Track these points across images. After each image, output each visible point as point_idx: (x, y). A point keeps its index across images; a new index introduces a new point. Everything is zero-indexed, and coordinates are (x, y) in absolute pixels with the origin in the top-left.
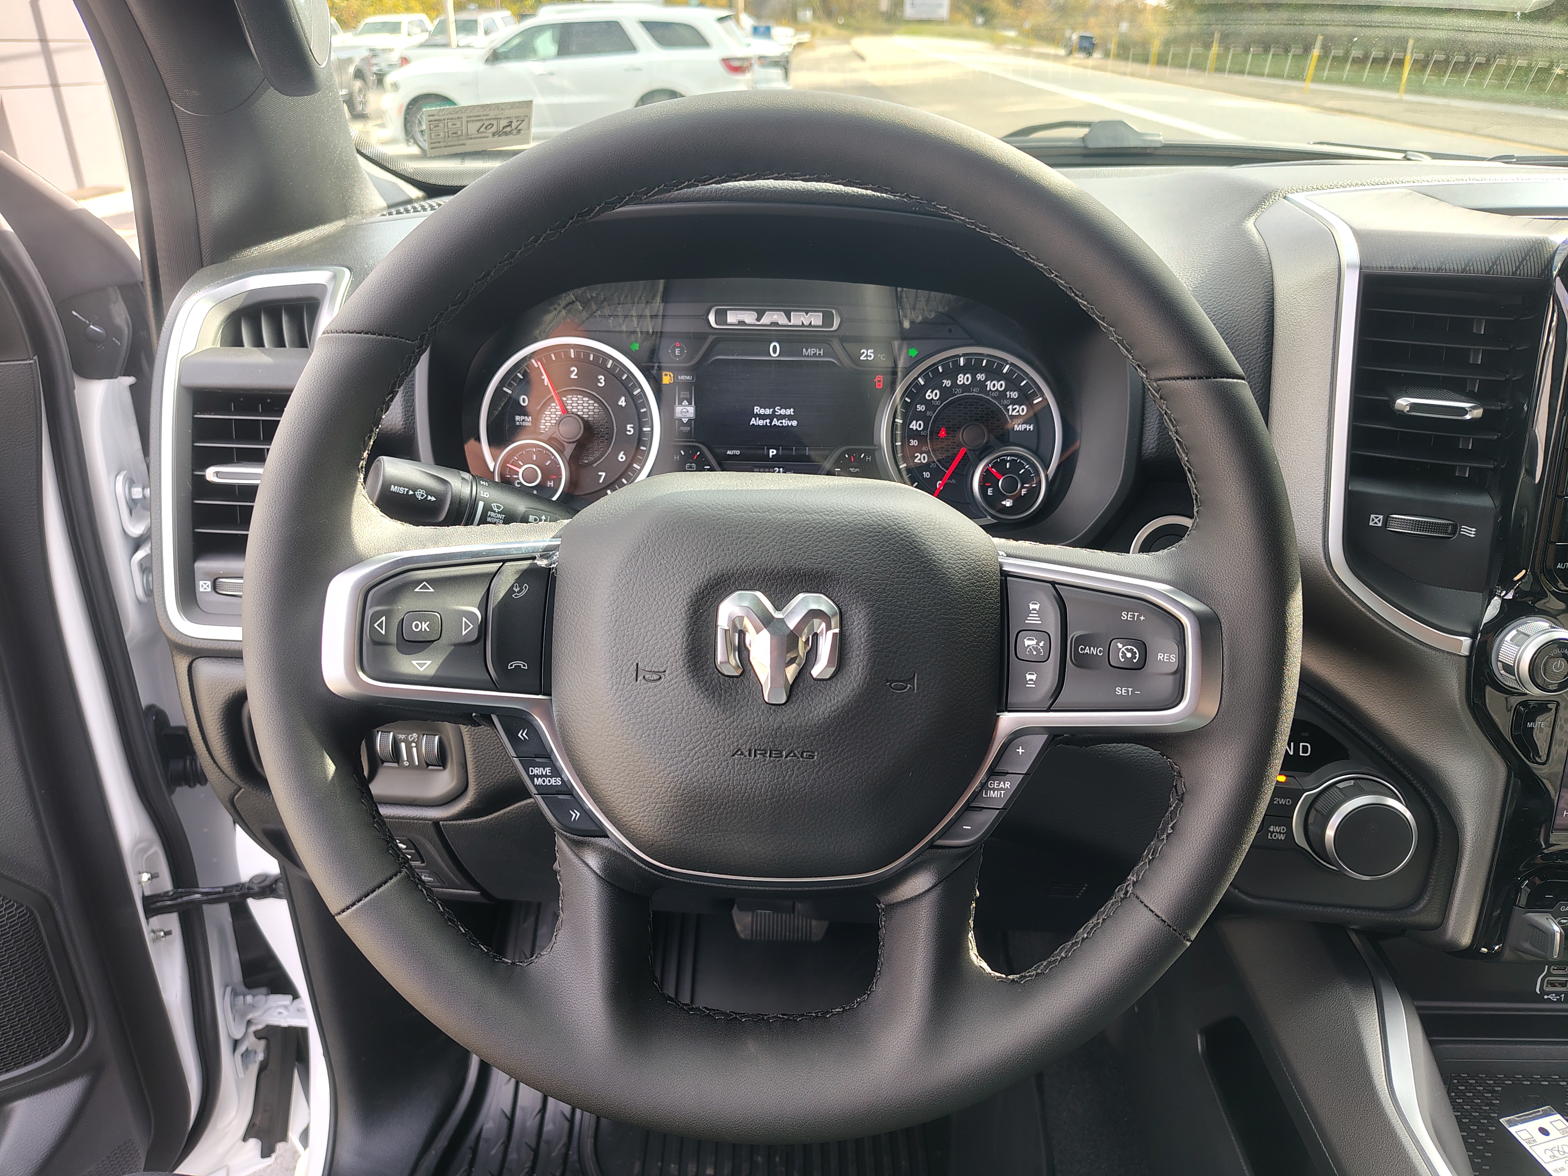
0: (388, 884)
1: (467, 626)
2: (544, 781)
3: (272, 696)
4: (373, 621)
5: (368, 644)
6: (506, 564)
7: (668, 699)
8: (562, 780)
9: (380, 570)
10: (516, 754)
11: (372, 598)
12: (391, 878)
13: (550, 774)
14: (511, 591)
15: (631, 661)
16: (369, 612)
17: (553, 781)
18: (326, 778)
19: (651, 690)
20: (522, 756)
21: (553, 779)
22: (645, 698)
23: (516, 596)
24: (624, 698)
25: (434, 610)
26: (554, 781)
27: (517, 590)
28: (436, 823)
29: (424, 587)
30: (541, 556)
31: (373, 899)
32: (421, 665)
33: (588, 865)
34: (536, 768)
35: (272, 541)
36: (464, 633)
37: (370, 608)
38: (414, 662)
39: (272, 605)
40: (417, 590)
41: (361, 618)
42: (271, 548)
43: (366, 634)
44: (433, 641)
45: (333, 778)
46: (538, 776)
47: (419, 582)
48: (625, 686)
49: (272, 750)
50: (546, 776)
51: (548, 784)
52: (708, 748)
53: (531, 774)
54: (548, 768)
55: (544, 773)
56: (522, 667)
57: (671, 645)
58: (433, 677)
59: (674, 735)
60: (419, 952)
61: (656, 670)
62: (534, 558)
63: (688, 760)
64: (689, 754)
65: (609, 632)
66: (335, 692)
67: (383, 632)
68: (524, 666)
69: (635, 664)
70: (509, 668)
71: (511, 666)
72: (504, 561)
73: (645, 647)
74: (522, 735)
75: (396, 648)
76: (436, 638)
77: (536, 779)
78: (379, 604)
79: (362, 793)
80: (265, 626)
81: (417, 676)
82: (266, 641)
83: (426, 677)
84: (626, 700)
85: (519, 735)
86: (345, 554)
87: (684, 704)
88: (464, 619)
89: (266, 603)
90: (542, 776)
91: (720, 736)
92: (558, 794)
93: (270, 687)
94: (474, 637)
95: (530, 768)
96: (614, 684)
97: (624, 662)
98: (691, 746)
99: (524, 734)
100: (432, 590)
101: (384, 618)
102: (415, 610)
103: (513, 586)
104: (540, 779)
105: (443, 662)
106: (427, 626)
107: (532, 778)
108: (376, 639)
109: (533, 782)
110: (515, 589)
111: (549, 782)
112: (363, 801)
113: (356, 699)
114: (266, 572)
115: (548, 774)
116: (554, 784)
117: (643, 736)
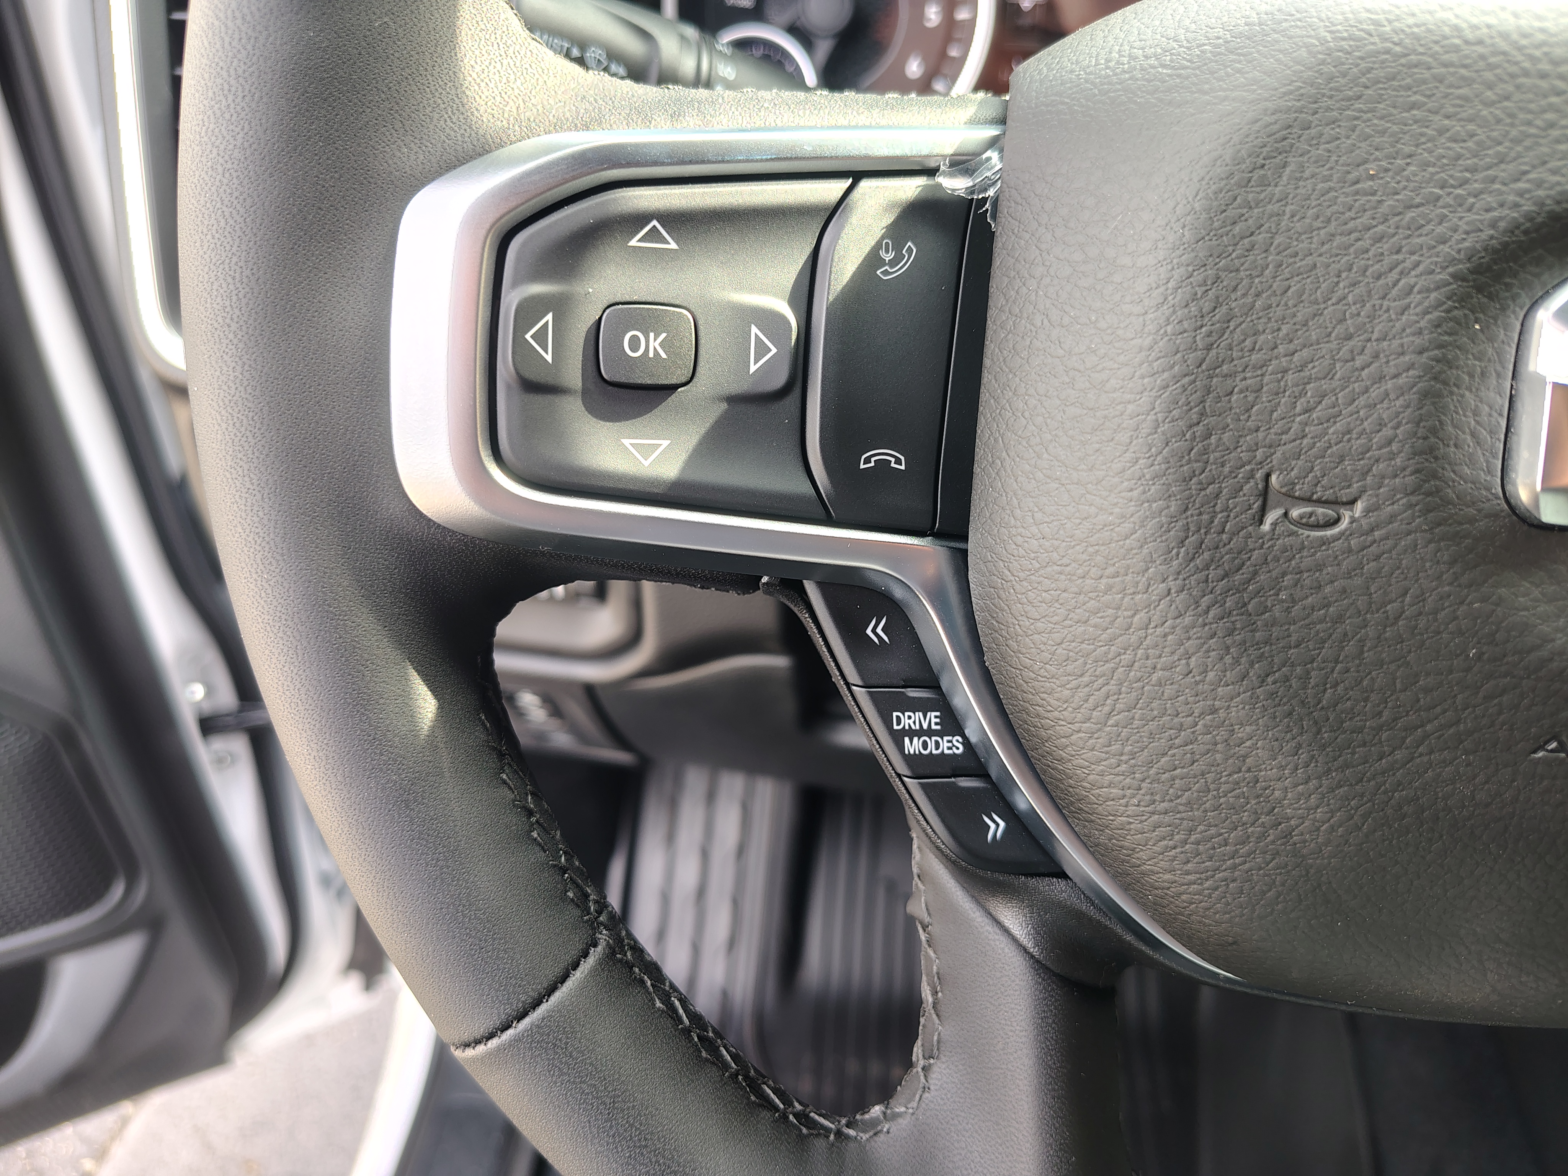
0: (570, 984)
1: (762, 350)
2: (925, 745)
3: (265, 522)
4: (521, 327)
5: (509, 387)
6: (865, 185)
7: (1358, 581)
8: (966, 742)
9: (536, 178)
10: (863, 679)
11: (518, 259)
12: (575, 966)
13: (938, 727)
14: (873, 260)
15: (1248, 468)
16: (511, 299)
17: (944, 745)
18: (414, 731)
19: (1305, 553)
20: (875, 683)
21: (946, 738)
22: (1284, 574)
23: (886, 273)
24: (1220, 572)
25: (678, 302)
26: (946, 745)
27: (888, 257)
28: (590, 691)
29: (654, 235)
30: (953, 164)
31: (538, 1026)
32: (646, 450)
33: (1006, 931)
34: (907, 714)
35: (240, 71)
36: (753, 368)
37: (515, 284)
38: (627, 442)
39: (250, 264)
40: (634, 242)
41: (489, 314)
42: (240, 94)
43: (505, 361)
44: (674, 388)
45: (433, 728)
46: (912, 733)
47: (638, 220)
48: (1224, 536)
49: (274, 660)
50: (930, 733)
51: (934, 752)
52: (1462, 727)
53: (896, 727)
54: (934, 714)
55: (925, 726)
56: (893, 465)
57: (1381, 425)
58: (676, 484)
59: (1365, 683)
60: (646, 1146)
61: (1328, 494)
62: (931, 172)
63: (1399, 755)
64: (1404, 739)
65: (1186, 380)
66: (429, 515)
67: (549, 358)
68: (898, 461)
69: (1259, 475)
70: (862, 466)
71: (867, 460)
72: (857, 176)
73: (1295, 426)
74: (874, 631)
75: (579, 402)
76: (684, 379)
77: (907, 740)
78: (537, 274)
79: (501, 755)
80: (234, 326)
81: (634, 479)
82: (239, 369)
83: (654, 482)
84: (1226, 575)
85: (869, 631)
86: (443, 130)
87: (1408, 599)
88: (754, 330)
89: (234, 260)
90: (920, 733)
91: (1505, 698)
92: (955, 776)
93: (259, 496)
94: (779, 379)
95: (895, 714)
96: (1192, 528)
97: (1227, 469)
98: (1412, 717)
99: (879, 630)
100: (673, 245)
101: (549, 317)
102: (628, 299)
103: (878, 246)
104: (915, 739)
105: (700, 444)
106: (661, 345)
107: (898, 737)
108: (532, 375)
109: (900, 747)
110: (882, 254)
111: (937, 748)
112: (504, 776)
113: (482, 536)
114: (229, 166)
115: (934, 727)
116: (946, 752)
117: (1270, 679)
